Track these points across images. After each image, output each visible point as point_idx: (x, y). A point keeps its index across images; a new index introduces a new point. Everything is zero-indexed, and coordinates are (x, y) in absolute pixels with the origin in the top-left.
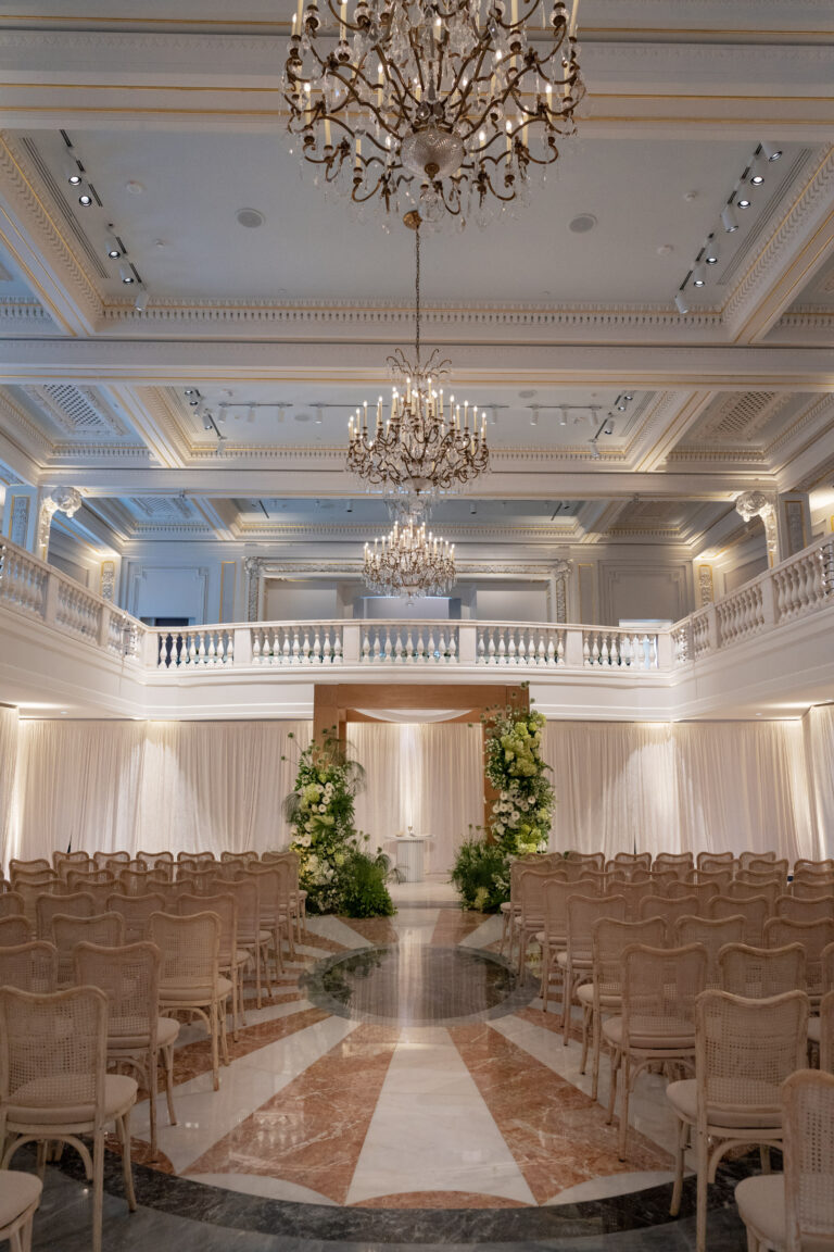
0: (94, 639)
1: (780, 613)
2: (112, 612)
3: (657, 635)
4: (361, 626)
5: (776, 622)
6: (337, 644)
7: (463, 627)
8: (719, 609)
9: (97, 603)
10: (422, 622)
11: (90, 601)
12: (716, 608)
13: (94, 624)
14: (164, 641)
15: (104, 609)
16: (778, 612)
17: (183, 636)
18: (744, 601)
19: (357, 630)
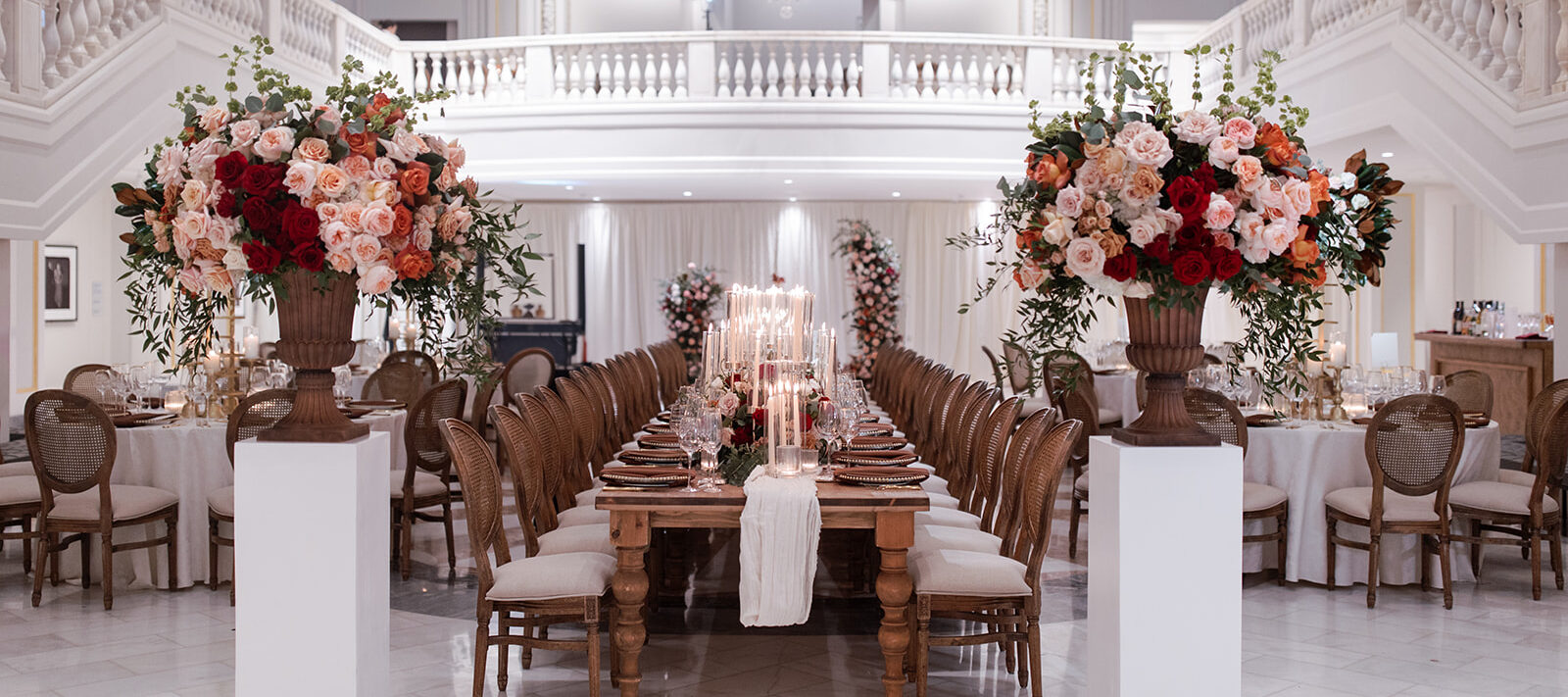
0: (327, 65)
1: (1313, 31)
2: (348, 24)
3: (1169, 53)
4: (716, 42)
5: (1307, 43)
6: (680, 69)
7: (868, 43)
8: (1247, 18)
9: (328, 12)
10: (805, 36)
11: (319, 11)
12: (1243, 16)
13: (324, 42)
14: (421, 65)
15: (338, 21)
16: (1310, 30)
17: (449, 57)
18: (1264, 16)
19: (711, 48)
